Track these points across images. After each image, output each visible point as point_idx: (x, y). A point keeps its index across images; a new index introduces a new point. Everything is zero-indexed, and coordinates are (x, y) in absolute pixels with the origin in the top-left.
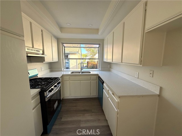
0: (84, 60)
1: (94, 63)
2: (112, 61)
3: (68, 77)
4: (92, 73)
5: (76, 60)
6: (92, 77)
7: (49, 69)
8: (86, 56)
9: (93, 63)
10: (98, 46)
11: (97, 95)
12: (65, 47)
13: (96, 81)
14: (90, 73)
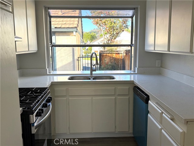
0: (87, 48)
1: (118, 56)
2: (169, 50)
3: (64, 88)
4: (117, 78)
5: (71, 48)
6: (119, 87)
7: (18, 70)
8: (93, 38)
9: (114, 56)
10: (130, 13)
11: (131, 131)
12: (51, 17)
13: (129, 98)
14: (113, 78)
